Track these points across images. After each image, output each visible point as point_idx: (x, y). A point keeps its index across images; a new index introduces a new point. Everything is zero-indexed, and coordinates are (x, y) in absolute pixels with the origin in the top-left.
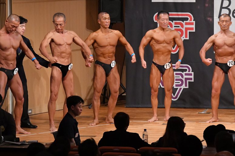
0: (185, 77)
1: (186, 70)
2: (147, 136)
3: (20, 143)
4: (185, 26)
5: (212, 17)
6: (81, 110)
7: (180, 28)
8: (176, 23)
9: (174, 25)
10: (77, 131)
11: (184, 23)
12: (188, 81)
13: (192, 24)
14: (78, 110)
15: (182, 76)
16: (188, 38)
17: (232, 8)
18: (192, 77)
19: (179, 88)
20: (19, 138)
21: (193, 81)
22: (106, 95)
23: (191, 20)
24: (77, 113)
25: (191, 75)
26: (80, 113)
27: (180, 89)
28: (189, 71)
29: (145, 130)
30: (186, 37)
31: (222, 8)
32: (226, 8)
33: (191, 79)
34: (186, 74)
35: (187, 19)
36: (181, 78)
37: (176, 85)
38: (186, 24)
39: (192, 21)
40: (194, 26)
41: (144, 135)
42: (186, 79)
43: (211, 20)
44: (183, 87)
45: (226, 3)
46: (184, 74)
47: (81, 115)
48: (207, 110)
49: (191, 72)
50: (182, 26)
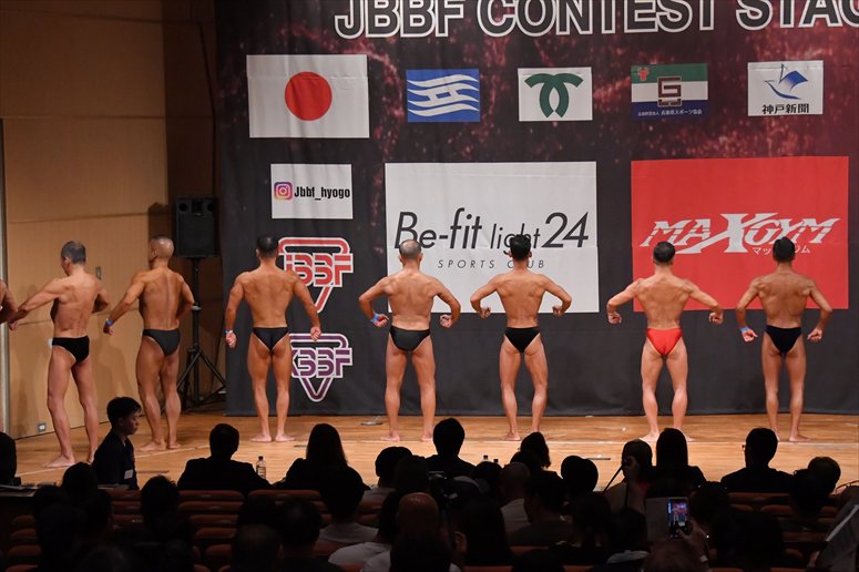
0: (336, 356)
1: (338, 345)
2: (264, 468)
3: (21, 488)
4: (335, 263)
5: (384, 246)
6: (137, 424)
7: (326, 266)
8: (317, 258)
9: (314, 261)
10: (131, 465)
11: (332, 257)
12: (342, 364)
13: (348, 258)
14: (131, 425)
15: (332, 357)
16: (341, 285)
17: (419, 229)
18: (350, 356)
19: (325, 377)
20: (19, 479)
21: (351, 364)
22: (189, 393)
23: (345, 251)
24: (131, 430)
25: (347, 352)
26: (136, 429)
27: (328, 379)
28: (344, 346)
29: (261, 458)
30: (337, 282)
31: (400, 229)
32: (409, 229)
33: (348, 361)
34: (338, 352)
35: (338, 250)
36: (328, 359)
37: (321, 373)
38: (337, 258)
39: (348, 254)
40: (351, 263)
41: (258, 467)
42: (339, 361)
43: (382, 251)
44: (333, 375)
45: (408, 221)
46: (334, 351)
47: (137, 432)
48: (378, 418)
49: (347, 348)
50: (330, 263)
